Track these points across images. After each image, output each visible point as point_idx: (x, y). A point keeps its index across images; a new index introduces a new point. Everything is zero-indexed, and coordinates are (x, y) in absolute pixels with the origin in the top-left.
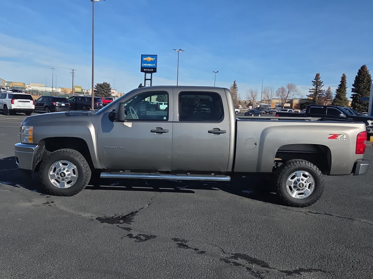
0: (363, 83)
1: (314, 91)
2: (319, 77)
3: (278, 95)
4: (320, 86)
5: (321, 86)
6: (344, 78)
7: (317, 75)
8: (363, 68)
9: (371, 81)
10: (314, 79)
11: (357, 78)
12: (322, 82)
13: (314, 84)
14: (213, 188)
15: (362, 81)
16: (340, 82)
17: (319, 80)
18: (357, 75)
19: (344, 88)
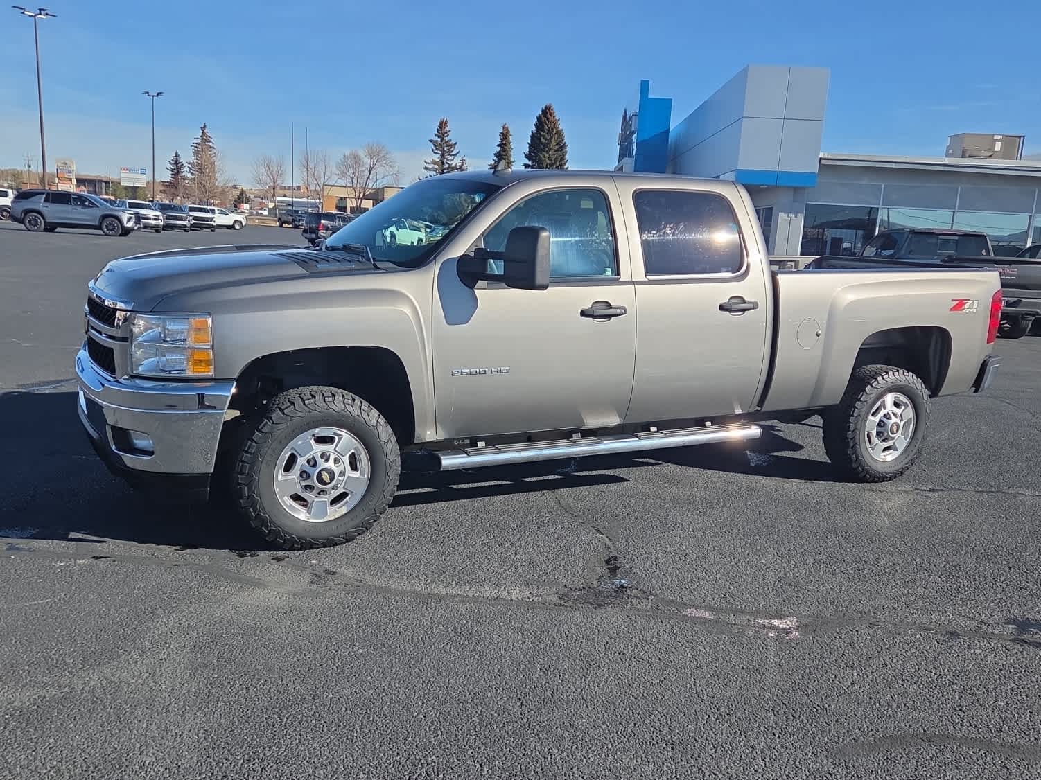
0: (547, 152)
1: (436, 166)
2: (448, 129)
3: (343, 175)
4: (451, 155)
5: (453, 153)
6: (505, 136)
7: (443, 125)
8: (547, 111)
9: (564, 146)
10: (436, 135)
11: (534, 137)
12: (456, 144)
13: (434, 148)
14: (641, 460)
15: (545, 145)
16: (498, 146)
17: (447, 139)
18: (534, 129)
19: (508, 163)
